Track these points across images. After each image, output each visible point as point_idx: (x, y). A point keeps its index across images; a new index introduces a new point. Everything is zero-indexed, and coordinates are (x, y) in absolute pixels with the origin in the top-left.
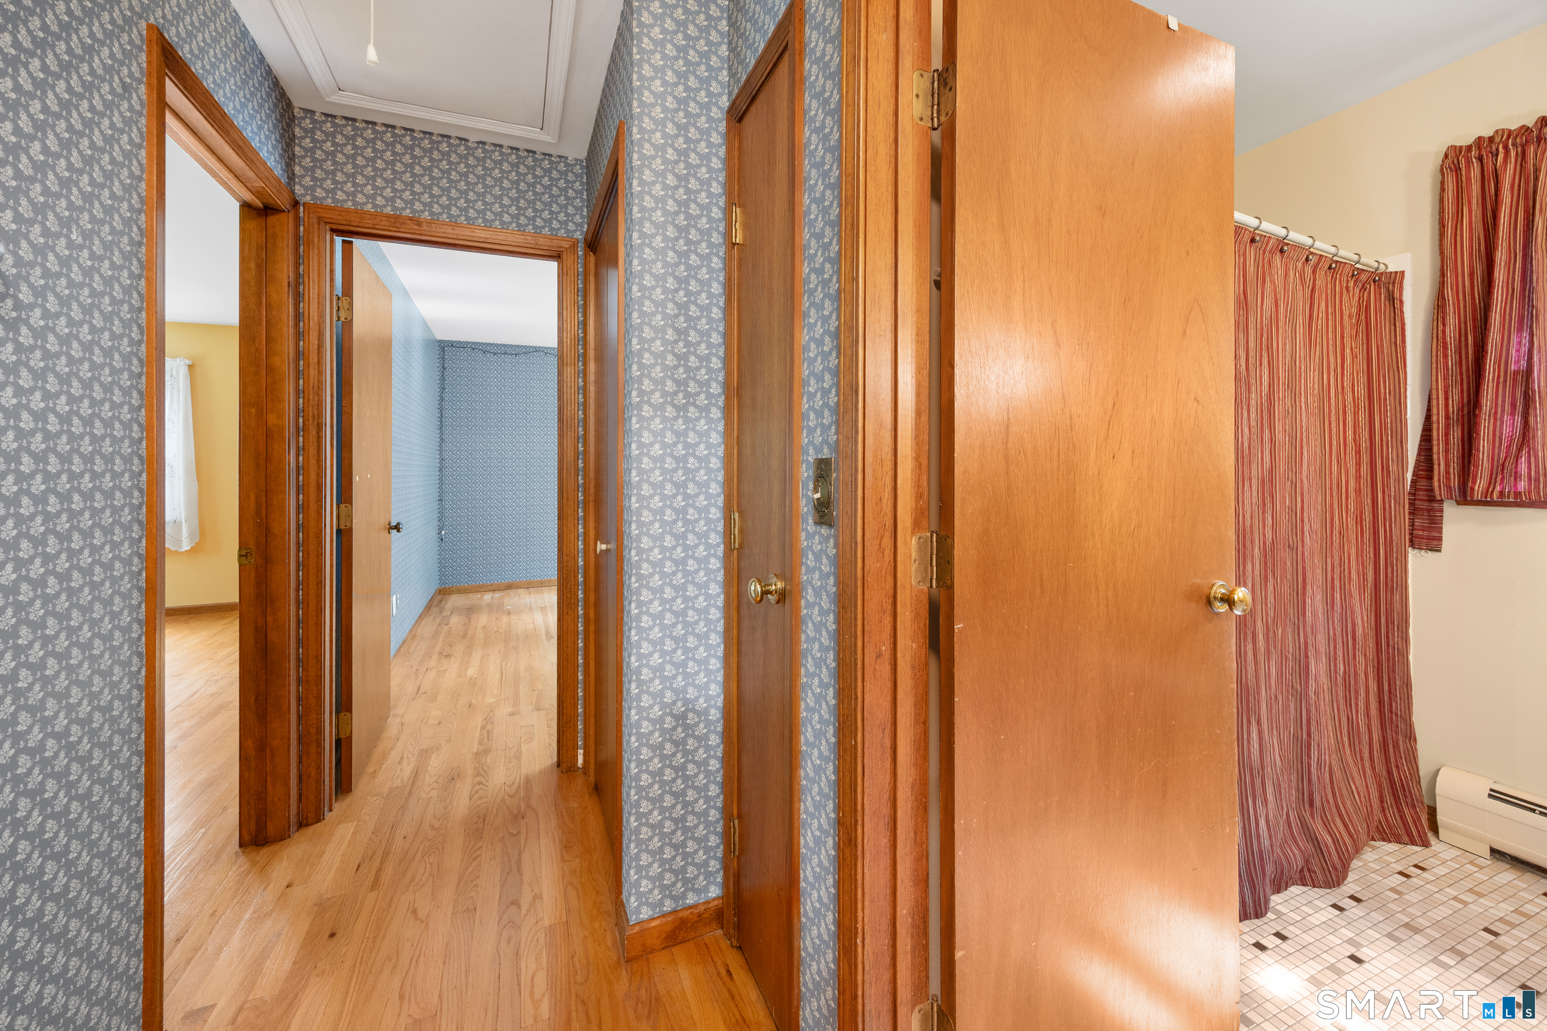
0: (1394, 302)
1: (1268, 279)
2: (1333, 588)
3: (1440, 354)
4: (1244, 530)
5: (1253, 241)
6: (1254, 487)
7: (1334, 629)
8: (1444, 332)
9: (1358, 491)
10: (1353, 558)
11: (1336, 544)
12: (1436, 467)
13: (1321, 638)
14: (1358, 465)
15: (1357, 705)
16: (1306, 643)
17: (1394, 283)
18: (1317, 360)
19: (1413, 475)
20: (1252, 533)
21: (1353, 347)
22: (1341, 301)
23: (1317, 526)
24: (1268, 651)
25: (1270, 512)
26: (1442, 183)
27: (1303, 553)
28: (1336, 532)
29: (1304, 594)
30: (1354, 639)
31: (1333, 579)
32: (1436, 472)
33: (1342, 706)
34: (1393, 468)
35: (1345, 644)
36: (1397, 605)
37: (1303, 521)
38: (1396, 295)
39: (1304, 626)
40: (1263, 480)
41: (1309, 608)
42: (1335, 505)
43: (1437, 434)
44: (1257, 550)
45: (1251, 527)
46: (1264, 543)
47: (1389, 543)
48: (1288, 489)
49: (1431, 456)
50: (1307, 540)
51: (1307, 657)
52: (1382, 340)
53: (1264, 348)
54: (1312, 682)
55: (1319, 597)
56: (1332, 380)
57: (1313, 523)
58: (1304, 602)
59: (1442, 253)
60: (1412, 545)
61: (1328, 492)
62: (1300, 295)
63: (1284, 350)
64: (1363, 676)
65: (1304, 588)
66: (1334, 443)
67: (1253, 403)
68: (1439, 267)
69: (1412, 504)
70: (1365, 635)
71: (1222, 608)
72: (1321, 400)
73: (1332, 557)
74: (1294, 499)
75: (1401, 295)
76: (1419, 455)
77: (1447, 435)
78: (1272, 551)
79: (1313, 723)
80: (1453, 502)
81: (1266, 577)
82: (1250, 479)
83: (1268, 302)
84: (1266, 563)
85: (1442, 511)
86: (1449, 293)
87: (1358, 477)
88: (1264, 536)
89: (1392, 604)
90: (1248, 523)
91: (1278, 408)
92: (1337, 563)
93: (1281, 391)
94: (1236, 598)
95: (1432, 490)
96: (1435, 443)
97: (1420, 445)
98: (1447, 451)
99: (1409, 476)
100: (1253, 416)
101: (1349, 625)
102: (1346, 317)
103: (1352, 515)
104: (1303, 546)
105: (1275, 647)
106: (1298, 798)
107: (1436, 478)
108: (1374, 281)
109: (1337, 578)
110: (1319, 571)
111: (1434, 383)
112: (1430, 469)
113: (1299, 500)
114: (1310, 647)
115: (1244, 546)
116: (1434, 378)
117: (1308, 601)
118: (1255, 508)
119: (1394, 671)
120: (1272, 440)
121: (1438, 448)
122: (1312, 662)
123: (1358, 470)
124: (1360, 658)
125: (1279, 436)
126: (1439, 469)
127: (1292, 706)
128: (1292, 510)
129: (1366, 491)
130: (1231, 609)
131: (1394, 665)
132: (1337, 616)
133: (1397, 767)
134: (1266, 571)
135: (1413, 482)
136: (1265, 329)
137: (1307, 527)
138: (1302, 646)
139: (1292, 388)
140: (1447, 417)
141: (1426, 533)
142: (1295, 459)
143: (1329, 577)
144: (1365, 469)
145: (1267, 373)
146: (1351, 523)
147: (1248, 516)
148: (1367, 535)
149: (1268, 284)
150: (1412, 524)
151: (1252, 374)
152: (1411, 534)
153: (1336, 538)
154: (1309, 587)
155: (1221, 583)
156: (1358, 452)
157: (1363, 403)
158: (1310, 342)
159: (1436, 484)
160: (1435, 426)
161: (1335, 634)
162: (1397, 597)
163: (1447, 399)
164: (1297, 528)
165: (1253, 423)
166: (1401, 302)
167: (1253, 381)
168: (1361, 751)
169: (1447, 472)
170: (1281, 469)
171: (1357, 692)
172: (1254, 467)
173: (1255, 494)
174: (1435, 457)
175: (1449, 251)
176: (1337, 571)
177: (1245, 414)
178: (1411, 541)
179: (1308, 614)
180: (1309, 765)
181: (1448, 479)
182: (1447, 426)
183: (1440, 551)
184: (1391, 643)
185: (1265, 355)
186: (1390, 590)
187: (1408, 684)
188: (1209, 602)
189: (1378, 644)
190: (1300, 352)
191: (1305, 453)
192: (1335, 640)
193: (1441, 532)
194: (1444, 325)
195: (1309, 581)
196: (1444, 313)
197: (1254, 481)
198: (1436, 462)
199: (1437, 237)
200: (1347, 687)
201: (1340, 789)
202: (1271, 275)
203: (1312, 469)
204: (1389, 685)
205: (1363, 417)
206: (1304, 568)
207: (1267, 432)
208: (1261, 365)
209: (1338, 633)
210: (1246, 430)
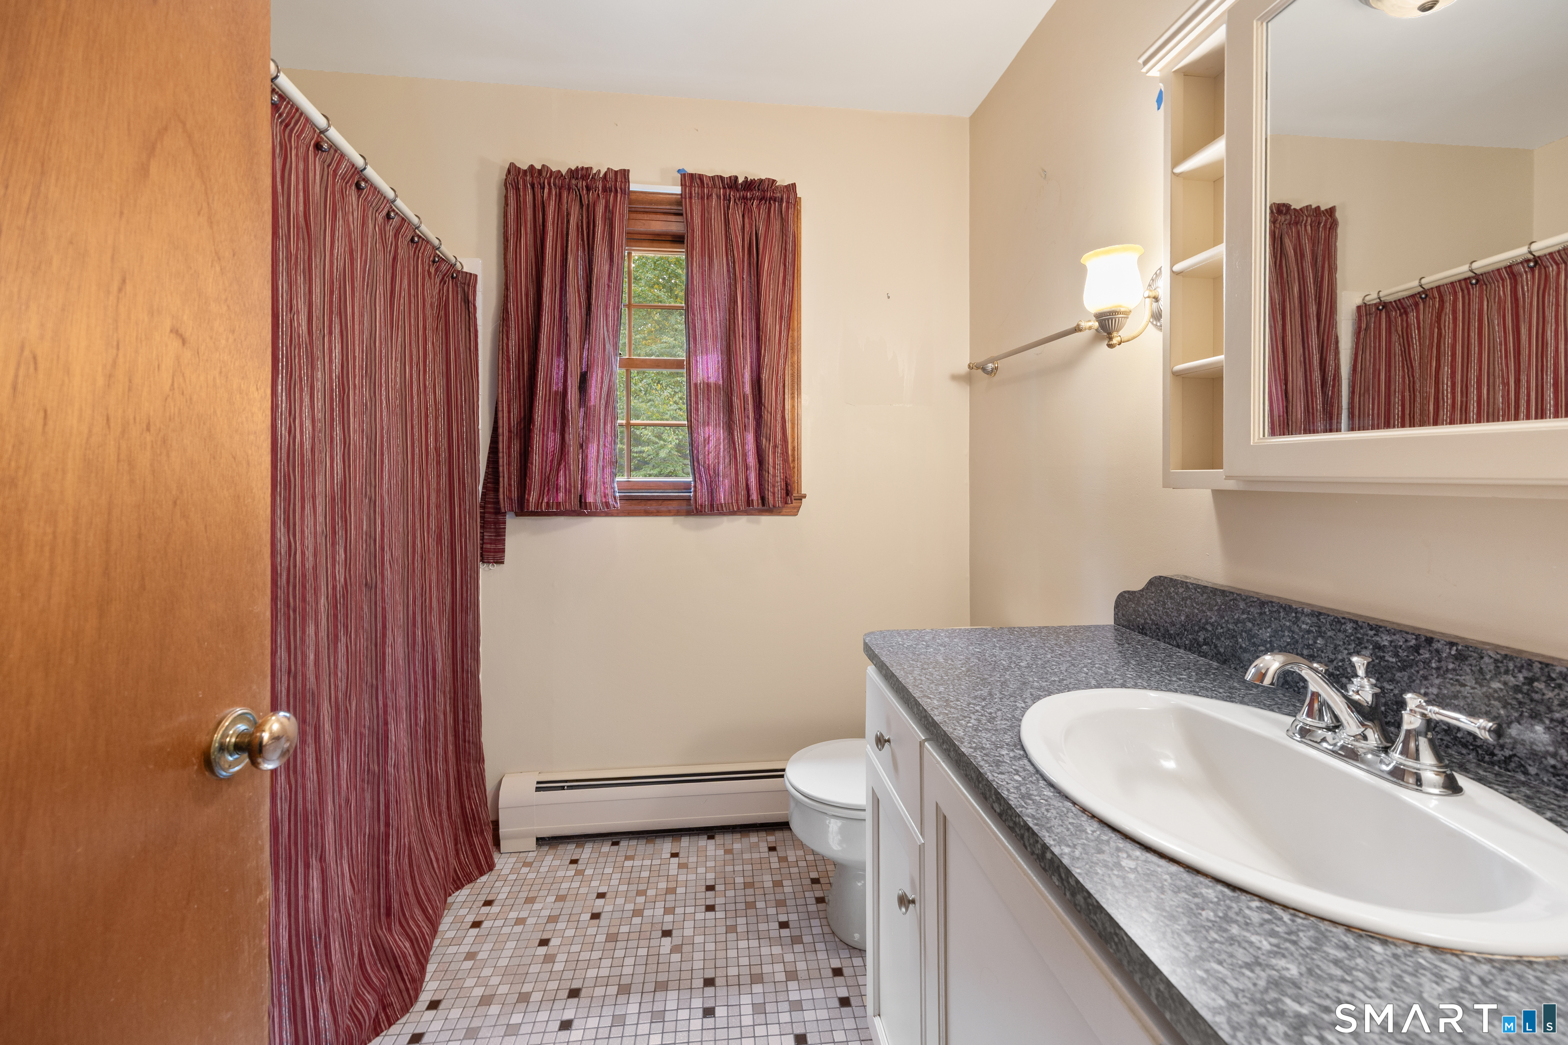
0: (468, 303)
1: (340, 214)
2: (414, 625)
3: (505, 367)
4: (304, 575)
5: (318, 147)
6: (320, 509)
7: (415, 672)
8: (507, 345)
9: (438, 507)
10: (434, 585)
11: (418, 572)
12: (501, 479)
13: (402, 691)
14: (439, 476)
15: (436, 753)
16: (385, 706)
17: (469, 285)
18: (399, 348)
19: (484, 488)
20: (316, 578)
21: (433, 340)
22: (423, 285)
23: (398, 553)
24: (337, 743)
25: (342, 543)
26: (506, 197)
27: (383, 591)
28: (418, 557)
29: (384, 643)
30: (434, 678)
31: (414, 613)
32: (501, 485)
33: (422, 762)
34: (468, 481)
35: (426, 687)
36: (470, 625)
37: (383, 549)
38: (471, 298)
39: (383, 684)
40: (333, 499)
41: (389, 659)
42: (417, 525)
43: (502, 446)
44: (323, 601)
45: (315, 568)
46: (334, 588)
47: (464, 560)
48: (366, 509)
49: (498, 468)
50: (388, 573)
51: (386, 723)
52: (459, 344)
53: (335, 310)
54: (392, 754)
55: (400, 640)
56: (415, 376)
57: (394, 552)
58: (384, 653)
59: (506, 267)
60: (483, 561)
61: (410, 509)
62: (381, 257)
63: (361, 322)
64: (442, 717)
65: (384, 635)
66: (417, 451)
67: (318, 385)
68: (504, 281)
69: (482, 518)
70: (444, 670)
71: (234, 764)
72: (403, 397)
73: (414, 587)
74: (372, 522)
75: (475, 300)
76: (488, 467)
77: (509, 447)
78: (344, 597)
79: (392, 805)
80: (513, 514)
81: (336, 636)
82: (314, 498)
83: (340, 247)
84: (335, 616)
85: (505, 523)
86: (511, 307)
87: (438, 491)
88: (334, 578)
89: (466, 625)
90: (309, 564)
91: (353, 399)
92: (418, 595)
93: (357, 378)
94: (266, 736)
95: (498, 503)
96: (501, 455)
97: (489, 457)
98: (509, 464)
99: (480, 488)
100: (318, 404)
101: (430, 663)
102: (428, 306)
103: (433, 535)
104: (383, 582)
105: (347, 732)
106: (373, 916)
107: (501, 490)
108: (453, 277)
109: (418, 611)
110: (400, 608)
111: (500, 396)
112: (496, 482)
113: (379, 522)
114: (390, 710)
115: (304, 599)
116: (500, 391)
117: (388, 650)
118: (321, 540)
119: (467, 697)
120: (346, 443)
121: (503, 460)
122: (392, 727)
123: (438, 483)
124: (440, 698)
125: (354, 437)
126: (504, 481)
127: (368, 796)
128: (371, 536)
129: (445, 505)
130: (254, 763)
131: (467, 689)
132: (418, 656)
133: (469, 798)
134: (336, 627)
135: (484, 494)
136: (336, 285)
137: (387, 557)
138: (381, 712)
139: (370, 374)
140: (510, 431)
141: (493, 546)
142: (373, 469)
143: (411, 612)
144: (444, 480)
145: (338, 346)
146: (432, 543)
147: (309, 554)
148: (445, 555)
149: (340, 222)
150: (482, 539)
151: (317, 343)
152: (482, 548)
153: (418, 565)
154: (389, 633)
155: (239, 711)
156: (438, 463)
157: (442, 409)
158: (391, 324)
159: (501, 497)
160: (501, 438)
161: (416, 679)
162: (470, 617)
163: (509, 412)
164: (376, 560)
165: (319, 415)
166: (474, 306)
167: (319, 354)
168: (439, 804)
169: (510, 485)
170: (357, 481)
171: (436, 738)
172: (320, 479)
173: (320, 519)
174: (501, 469)
175: (511, 266)
176: (418, 603)
177: (307, 400)
178: (482, 555)
179: (389, 667)
180: (387, 863)
181: (510, 491)
182: (510, 438)
183: (503, 563)
184: (465, 666)
185: (336, 320)
186: (465, 610)
187: (478, 706)
188: (208, 763)
189: (454, 672)
190: (380, 331)
191: (386, 461)
192: (416, 687)
193: (504, 545)
194: (508, 339)
195: (389, 626)
196: (508, 326)
197: (320, 501)
198: (501, 475)
199: (502, 252)
200: (427, 737)
201: (419, 867)
202: (345, 215)
203: (393, 482)
204: (464, 712)
205: (442, 423)
206: (384, 609)
207: (338, 430)
208: (330, 333)
209: (419, 677)
210: (308, 423)
